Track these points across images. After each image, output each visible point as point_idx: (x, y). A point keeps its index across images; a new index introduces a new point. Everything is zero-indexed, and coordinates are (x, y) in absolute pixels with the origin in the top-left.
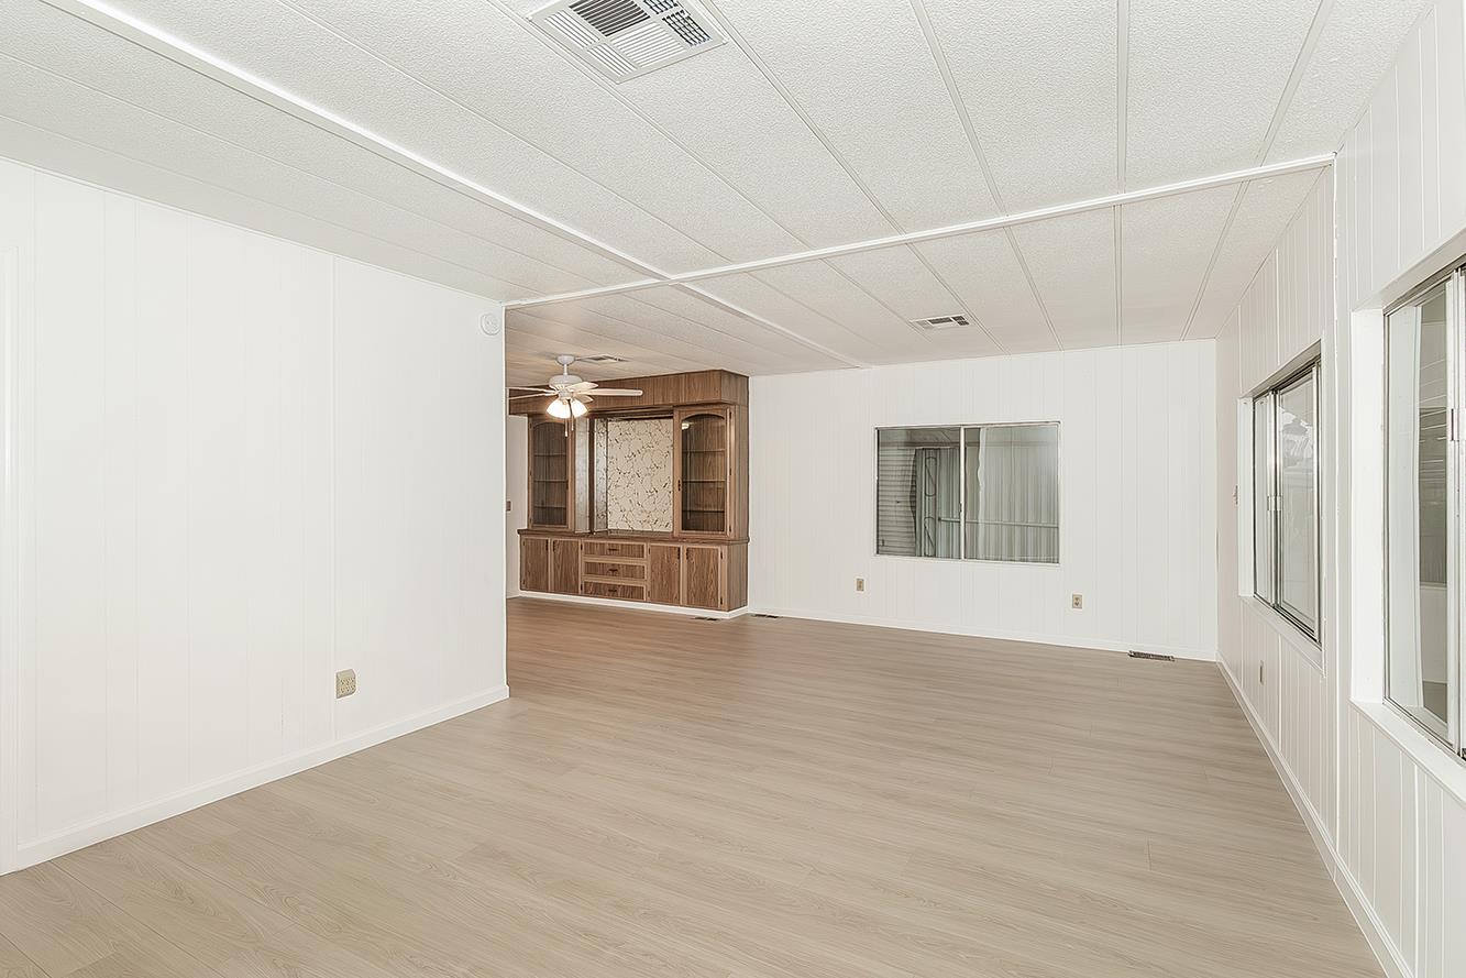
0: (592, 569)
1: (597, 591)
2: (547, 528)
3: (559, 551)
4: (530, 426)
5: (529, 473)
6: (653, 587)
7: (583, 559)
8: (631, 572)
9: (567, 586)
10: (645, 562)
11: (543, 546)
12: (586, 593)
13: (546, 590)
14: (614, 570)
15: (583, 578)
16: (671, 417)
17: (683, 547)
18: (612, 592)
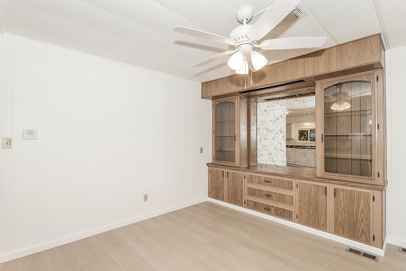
0: (252, 192)
1: (256, 206)
2: (223, 163)
3: (230, 178)
4: (213, 105)
5: (213, 132)
6: (300, 212)
7: (246, 185)
8: (281, 198)
9: (235, 199)
10: (294, 194)
11: (221, 173)
12: (248, 207)
13: (222, 199)
14: (268, 196)
15: (246, 197)
16: (314, 93)
17: (331, 187)
18: (267, 210)
